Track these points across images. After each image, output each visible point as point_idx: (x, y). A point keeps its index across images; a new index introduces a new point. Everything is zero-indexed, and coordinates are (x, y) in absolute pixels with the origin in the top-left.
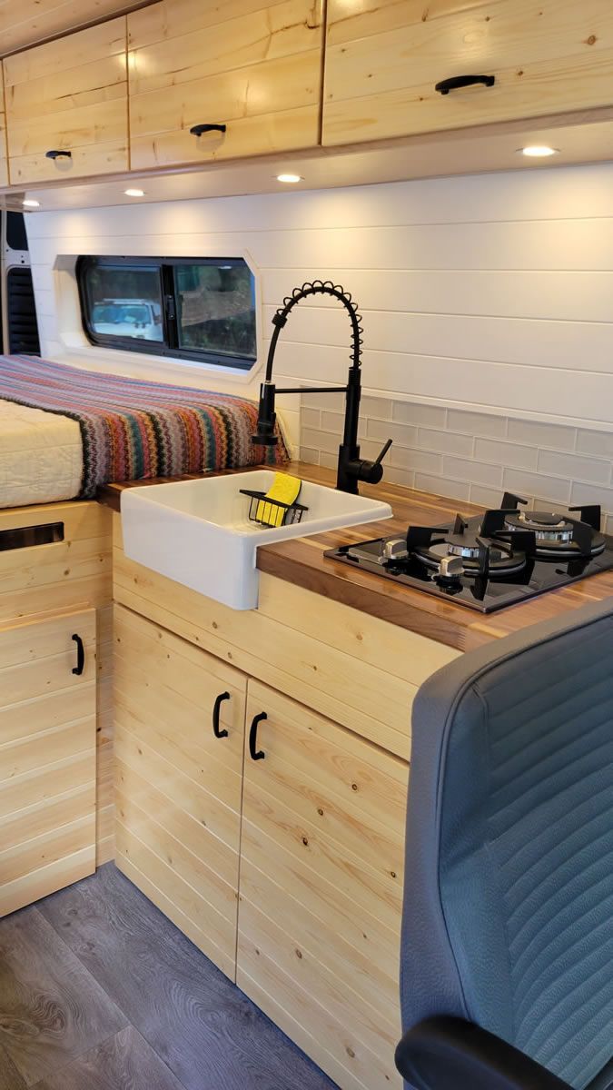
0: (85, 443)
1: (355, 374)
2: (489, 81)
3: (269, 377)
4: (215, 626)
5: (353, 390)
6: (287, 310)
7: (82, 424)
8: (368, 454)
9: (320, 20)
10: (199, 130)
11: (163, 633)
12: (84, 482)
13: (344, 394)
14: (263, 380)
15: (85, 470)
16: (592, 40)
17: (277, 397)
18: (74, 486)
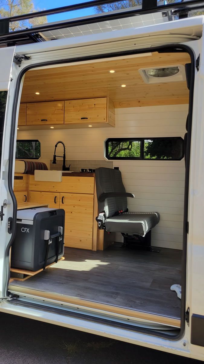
0: (25, 164)
1: (64, 155)
2: (87, 118)
3: (55, 154)
4: (53, 187)
5: (64, 157)
6: (57, 145)
7: (25, 161)
8: (67, 166)
9: (64, 109)
10: (42, 120)
11: (42, 192)
12: (25, 171)
13: (63, 158)
14: (54, 154)
15: (25, 168)
16: (98, 116)
17: (56, 157)
18: (23, 171)
